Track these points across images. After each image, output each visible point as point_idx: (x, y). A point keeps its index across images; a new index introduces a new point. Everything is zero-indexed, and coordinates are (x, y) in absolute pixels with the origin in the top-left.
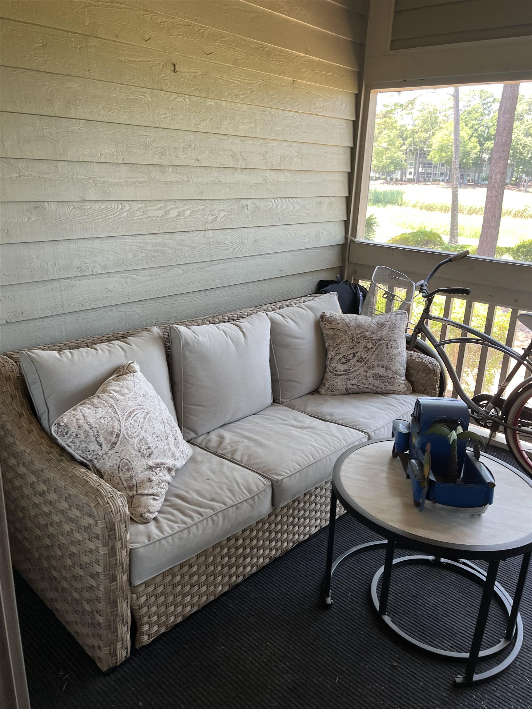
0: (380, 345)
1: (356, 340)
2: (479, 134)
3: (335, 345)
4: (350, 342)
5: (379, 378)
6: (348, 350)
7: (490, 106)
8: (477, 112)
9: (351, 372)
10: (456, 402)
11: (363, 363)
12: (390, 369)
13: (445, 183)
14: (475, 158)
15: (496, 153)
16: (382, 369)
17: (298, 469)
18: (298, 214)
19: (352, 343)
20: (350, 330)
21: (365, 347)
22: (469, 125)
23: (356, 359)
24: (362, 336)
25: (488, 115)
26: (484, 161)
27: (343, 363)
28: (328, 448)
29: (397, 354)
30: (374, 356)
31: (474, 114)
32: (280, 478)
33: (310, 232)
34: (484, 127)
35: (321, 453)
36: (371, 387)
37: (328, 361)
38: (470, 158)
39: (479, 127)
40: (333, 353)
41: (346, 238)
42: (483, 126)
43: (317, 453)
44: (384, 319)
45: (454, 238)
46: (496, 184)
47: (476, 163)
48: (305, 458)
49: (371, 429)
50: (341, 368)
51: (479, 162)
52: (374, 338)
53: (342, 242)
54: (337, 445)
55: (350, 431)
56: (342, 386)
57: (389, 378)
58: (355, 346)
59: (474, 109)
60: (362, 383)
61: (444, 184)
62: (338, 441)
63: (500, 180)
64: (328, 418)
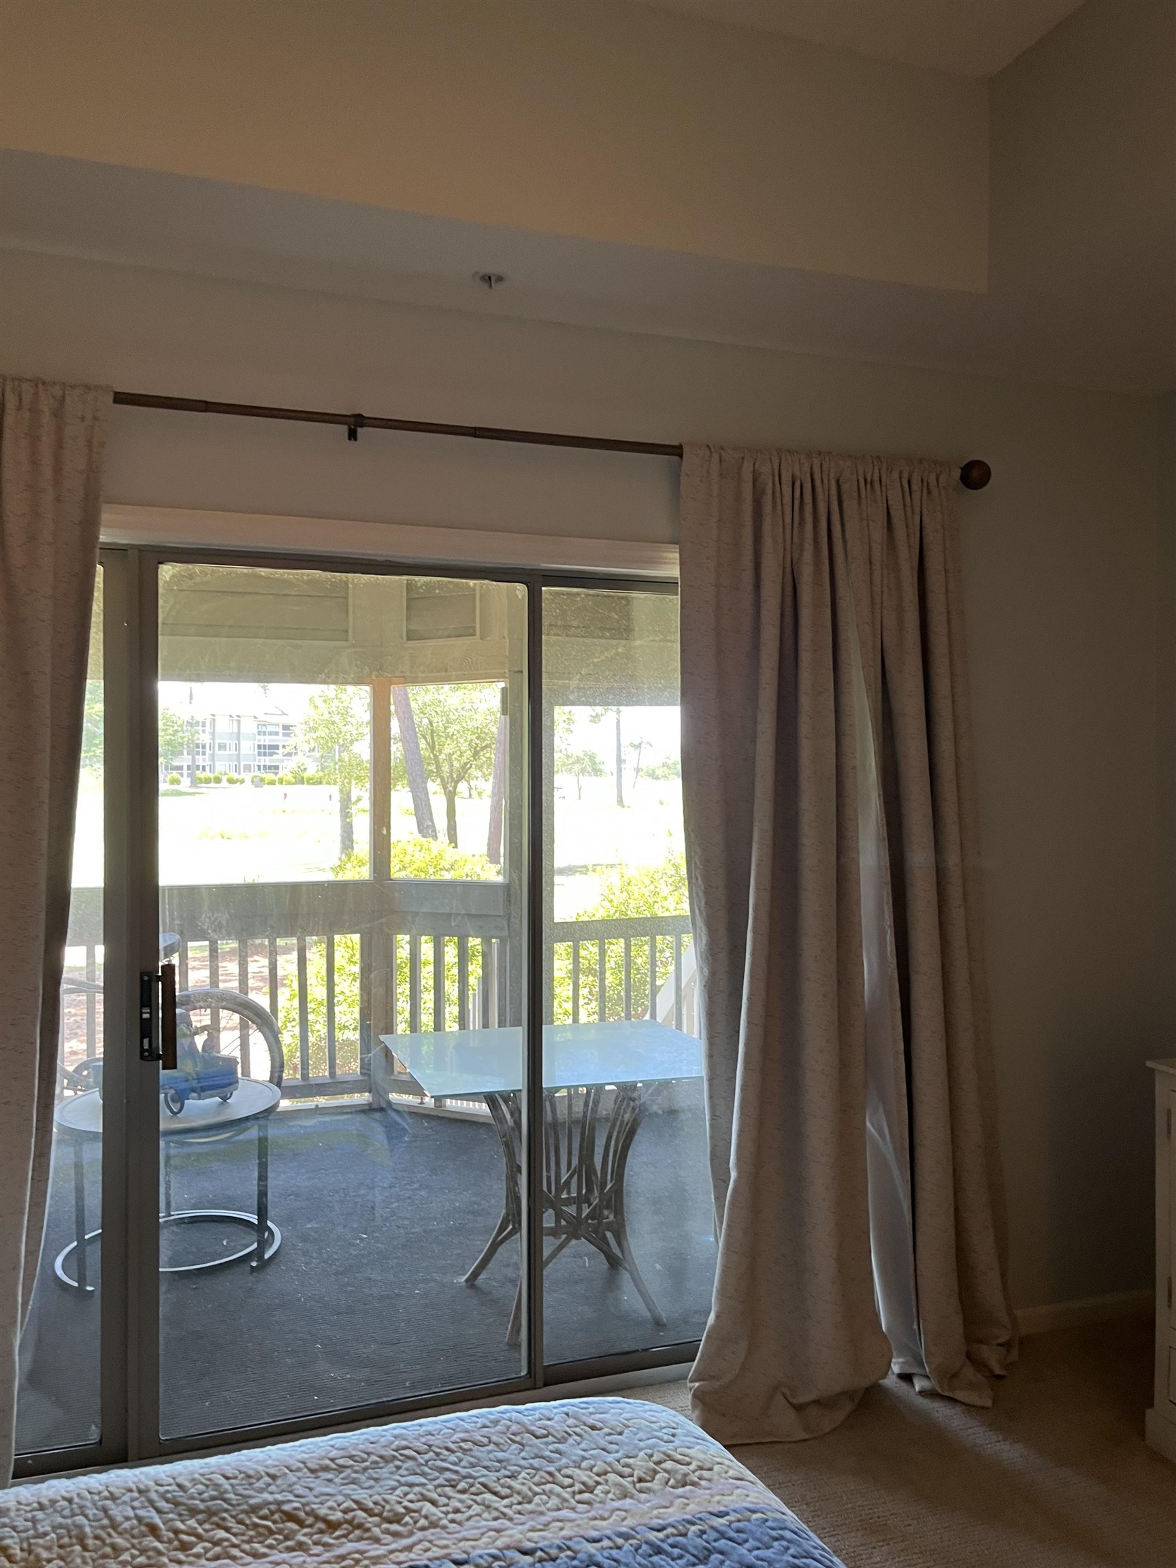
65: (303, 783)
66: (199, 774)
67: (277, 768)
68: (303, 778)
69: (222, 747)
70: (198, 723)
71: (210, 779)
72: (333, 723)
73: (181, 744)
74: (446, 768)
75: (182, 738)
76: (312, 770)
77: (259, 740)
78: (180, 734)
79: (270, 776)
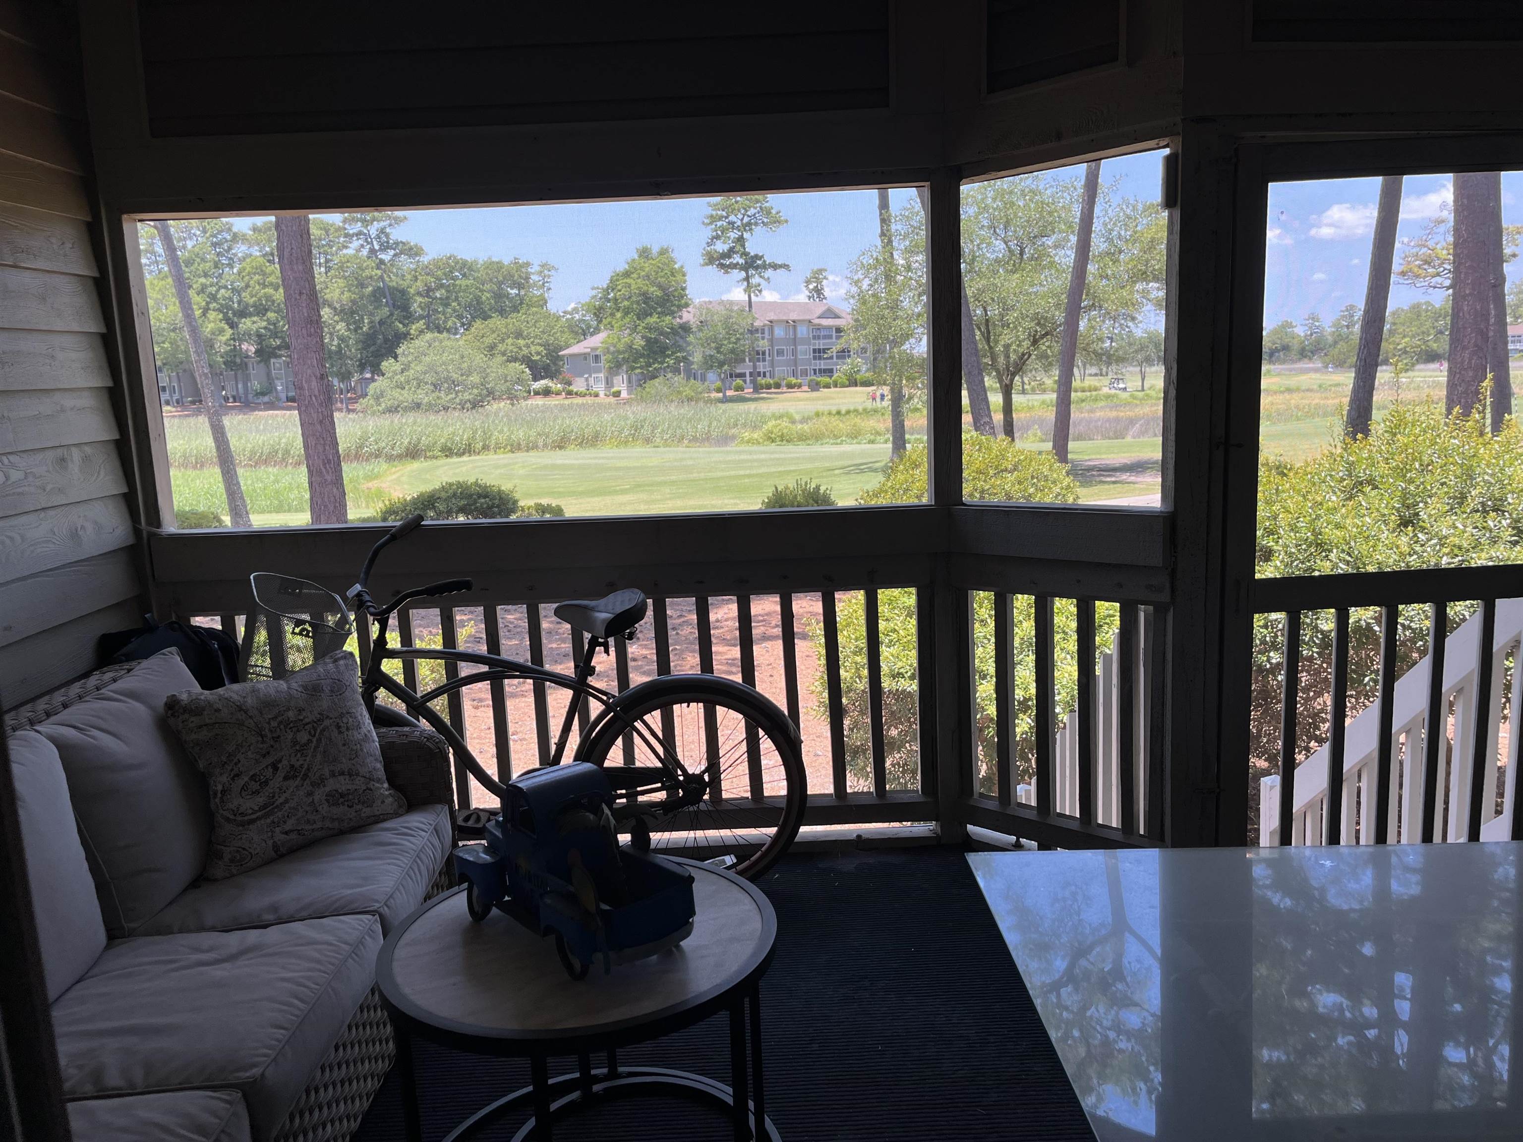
0: (323, 730)
1: (269, 735)
2: (222, 305)
3: (224, 759)
4: (257, 742)
5: (341, 800)
6: (257, 761)
7: (230, 249)
8: (203, 260)
9: (277, 807)
10: (561, 773)
11: (299, 779)
12: (357, 775)
13: (174, 407)
14: (226, 353)
15: (297, 339)
16: (341, 778)
17: (284, 1036)
18: (20, 490)
19: (263, 742)
20: (251, 717)
21: (295, 742)
22: (195, 286)
23: (281, 774)
24: (281, 722)
25: (231, 266)
26: (247, 357)
27: (257, 792)
28: (320, 971)
29: (363, 740)
30: (319, 757)
31: (199, 265)
32: (257, 1071)
33: (56, 530)
34: (228, 289)
35: (313, 986)
36: (328, 824)
37: (217, 800)
38: (217, 352)
39: (218, 291)
40: (224, 779)
41: (137, 532)
42: (226, 287)
43: (302, 988)
44: (315, 676)
45: (241, 516)
46: (314, 398)
47: (231, 362)
48: (285, 1008)
49: (377, 901)
50: (250, 804)
51: (238, 360)
52: (307, 720)
53: (131, 541)
54: (336, 958)
55: (340, 921)
56: (264, 844)
57: (361, 791)
58: (272, 746)
59: (197, 255)
60: (308, 821)
61: (174, 409)
62: (330, 948)
63: (319, 391)
64: (269, 917)
65: (856, 386)
66: (762, 381)
67: (831, 371)
68: (856, 380)
69: (780, 353)
70: (757, 330)
71: (771, 385)
72: (883, 317)
73: (744, 352)
74: (1001, 360)
75: (744, 345)
76: (865, 373)
77: (815, 344)
78: (742, 342)
79: (825, 379)
